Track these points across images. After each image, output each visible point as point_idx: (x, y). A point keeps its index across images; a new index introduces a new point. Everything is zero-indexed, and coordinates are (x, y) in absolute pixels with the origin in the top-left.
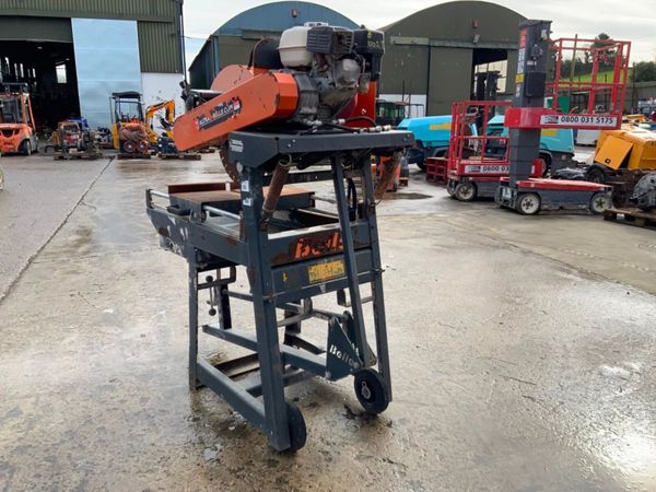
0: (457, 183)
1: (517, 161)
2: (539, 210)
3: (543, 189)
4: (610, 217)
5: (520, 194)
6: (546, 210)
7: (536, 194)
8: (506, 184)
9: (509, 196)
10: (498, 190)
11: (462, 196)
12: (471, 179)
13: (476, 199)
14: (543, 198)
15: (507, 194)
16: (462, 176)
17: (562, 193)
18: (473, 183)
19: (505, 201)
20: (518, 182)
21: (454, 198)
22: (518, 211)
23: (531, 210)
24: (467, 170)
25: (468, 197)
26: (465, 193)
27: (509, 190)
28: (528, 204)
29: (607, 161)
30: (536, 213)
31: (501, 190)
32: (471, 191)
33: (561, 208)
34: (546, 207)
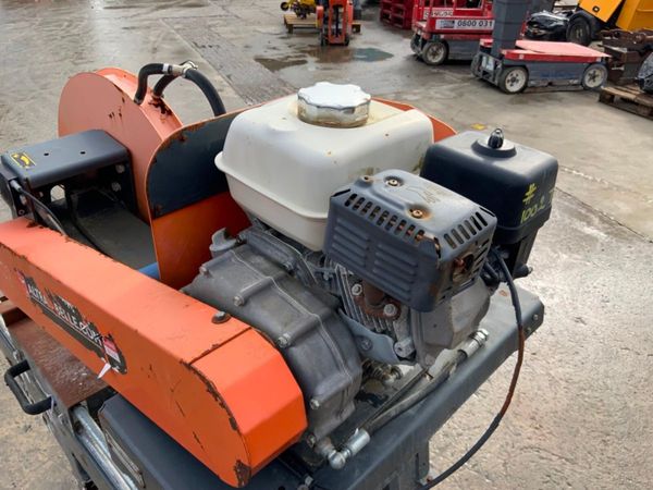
0: (424, 42)
1: (506, 23)
2: (525, 87)
3: (533, 62)
4: (607, 100)
5: (505, 67)
6: (533, 87)
7: (524, 68)
8: (487, 50)
9: (490, 67)
10: (477, 56)
11: (430, 58)
12: (442, 36)
13: (447, 63)
14: (531, 72)
15: (489, 64)
16: (432, 32)
17: (553, 66)
18: (444, 42)
19: (485, 73)
20: (504, 52)
21: (419, 59)
22: (501, 89)
23: (516, 87)
24: (439, 25)
25: (438, 59)
26: (435, 54)
27: (491, 60)
28: (514, 80)
29: (596, 9)
30: (521, 91)
31: (481, 57)
32: (442, 52)
33: (550, 84)
34: (532, 83)
